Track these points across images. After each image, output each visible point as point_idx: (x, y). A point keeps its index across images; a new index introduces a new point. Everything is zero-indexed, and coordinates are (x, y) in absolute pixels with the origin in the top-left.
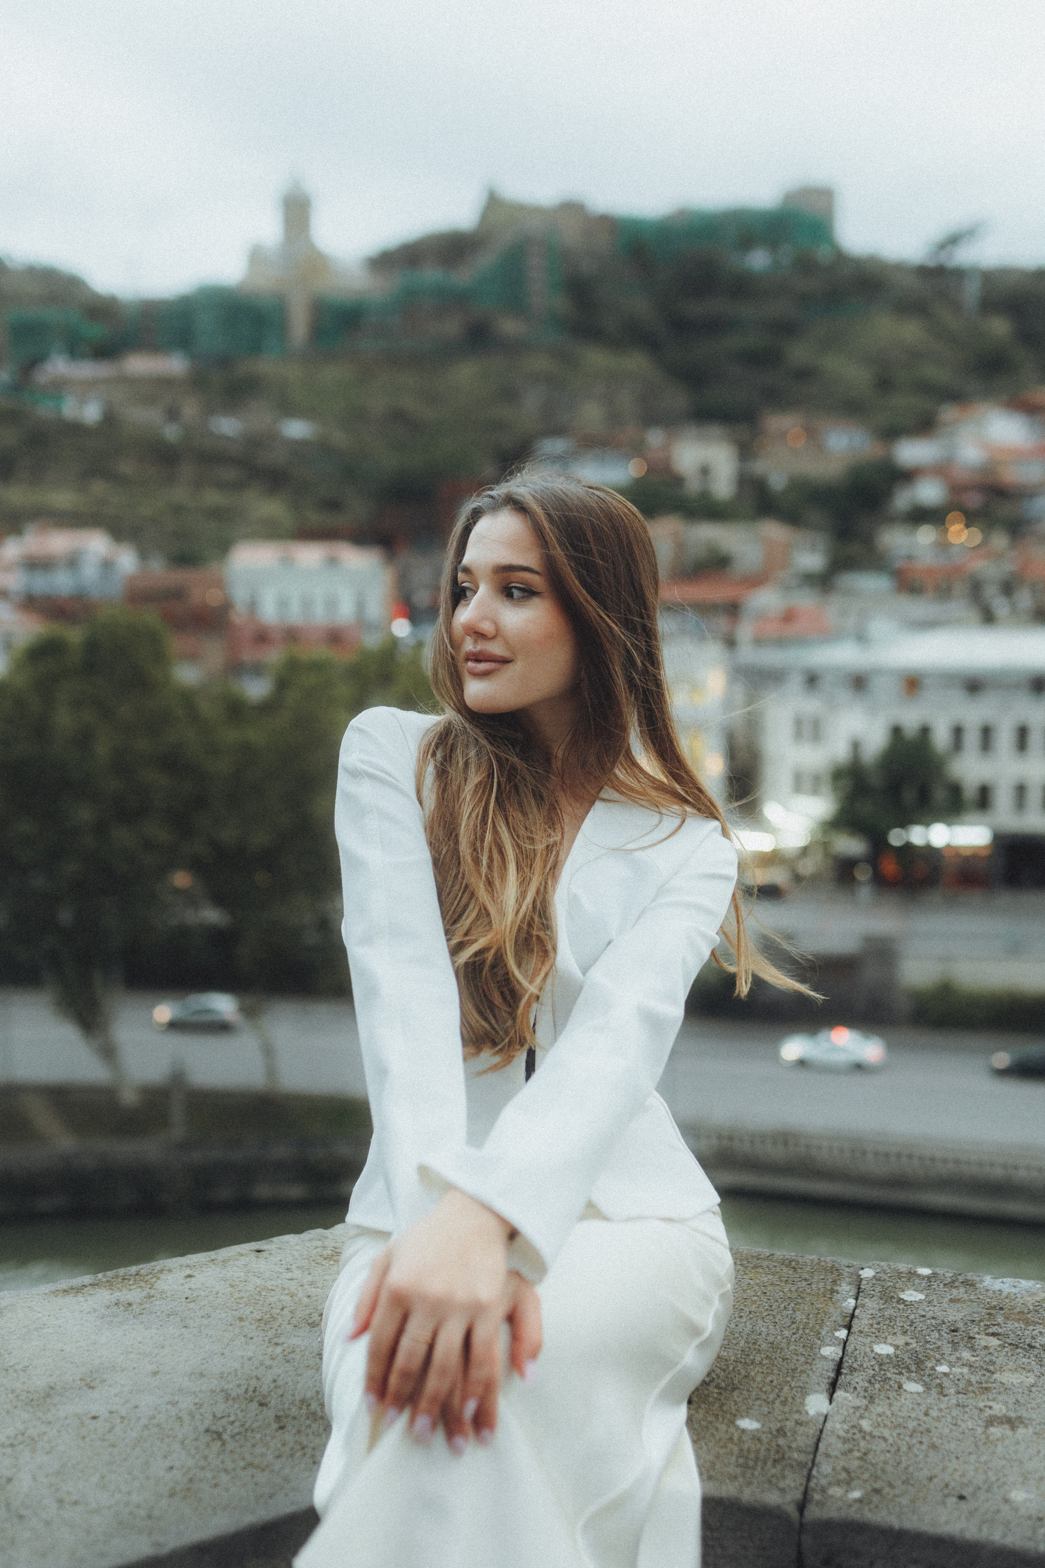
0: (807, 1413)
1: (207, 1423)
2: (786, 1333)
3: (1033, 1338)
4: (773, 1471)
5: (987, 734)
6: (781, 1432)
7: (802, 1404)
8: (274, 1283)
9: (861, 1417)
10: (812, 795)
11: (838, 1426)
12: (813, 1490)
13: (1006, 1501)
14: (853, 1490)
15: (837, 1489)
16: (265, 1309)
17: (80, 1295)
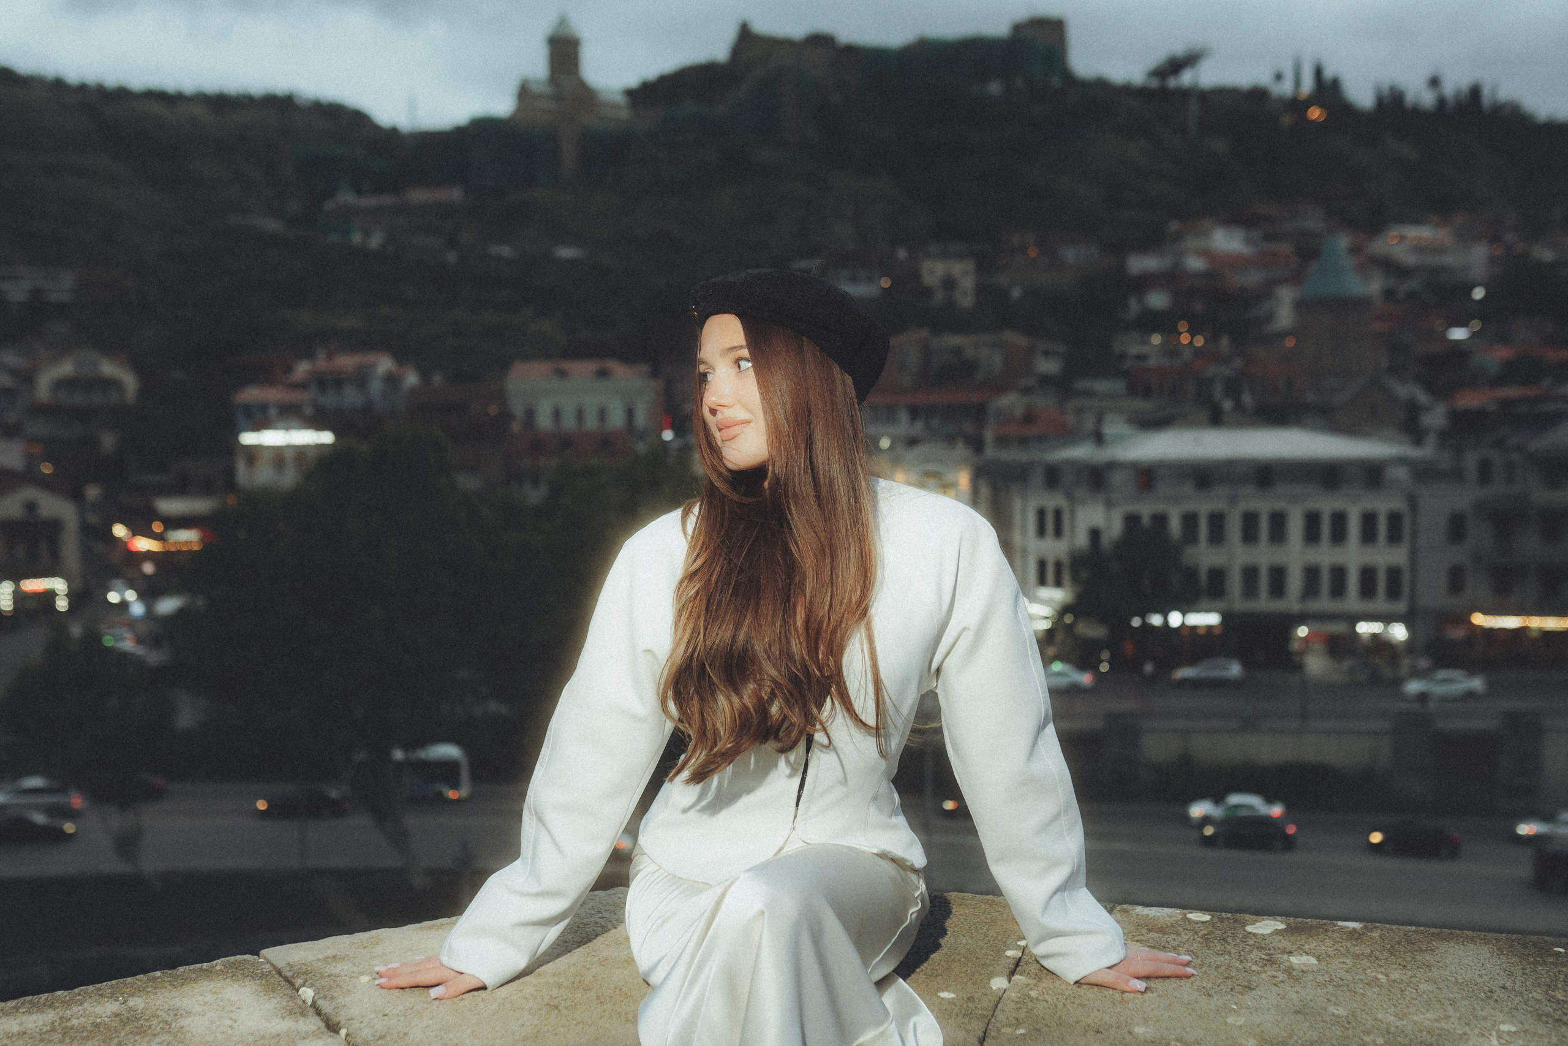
0: (991, 988)
1: (546, 1000)
2: (980, 943)
3: (1167, 942)
4: (963, 1020)
5: (1217, 521)
6: (971, 999)
7: (988, 983)
8: (588, 920)
9: (1031, 989)
10: (1055, 587)
11: (1013, 995)
12: (990, 1030)
13: (1130, 1033)
14: (1019, 1029)
15: (1008, 1029)
16: (584, 935)
17: (440, 930)
